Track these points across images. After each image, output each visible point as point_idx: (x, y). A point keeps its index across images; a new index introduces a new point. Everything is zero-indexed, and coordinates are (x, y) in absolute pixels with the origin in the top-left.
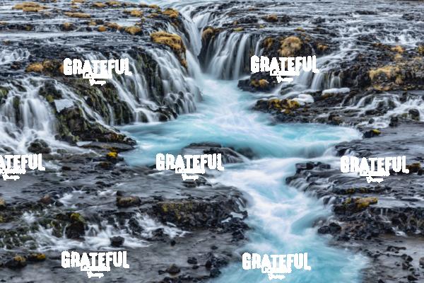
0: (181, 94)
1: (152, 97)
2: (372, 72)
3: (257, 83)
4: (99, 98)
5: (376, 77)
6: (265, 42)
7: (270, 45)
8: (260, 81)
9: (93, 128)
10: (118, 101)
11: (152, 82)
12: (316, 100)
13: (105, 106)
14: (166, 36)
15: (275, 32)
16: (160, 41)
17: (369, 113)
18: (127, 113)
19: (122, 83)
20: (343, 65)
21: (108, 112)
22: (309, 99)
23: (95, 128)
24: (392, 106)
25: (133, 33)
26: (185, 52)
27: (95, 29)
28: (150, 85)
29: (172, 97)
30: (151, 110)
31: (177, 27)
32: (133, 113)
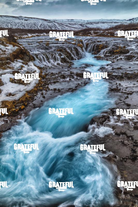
0: (82, 55)
1: (77, 55)
2: (115, 51)
3: (95, 53)
5: (115, 52)
6: (97, 46)
12: (105, 56)
15: (98, 44)
16: (79, 46)
17: (113, 58)
20: (110, 50)
22: (103, 56)
24: (118, 57)
26: (83, 48)
29: (80, 56)
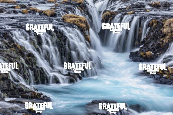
3: (145, 54)
4: (23, 64)
6: (151, 23)
7: (154, 25)
8: (147, 53)
9: (17, 87)
10: (37, 67)
11: (63, 52)
13: (27, 71)
14: (74, 17)
15: (159, 15)
16: (70, 21)
18: (43, 76)
21: (29, 76)
23: (19, 87)
26: (89, 30)
27: (20, 12)
28: (61, 55)
30: (63, 74)
31: (82, 11)
32: (48, 76)
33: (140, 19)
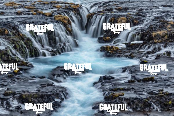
3: (105, 39)
4: (22, 45)
6: (111, 20)
7: (113, 21)
8: (107, 38)
9: (13, 59)
10: (32, 47)
11: (51, 38)
12: (127, 47)
14: (61, 17)
15: (117, 15)
16: (57, 19)
18: (36, 52)
19: (35, 38)
21: (26, 52)
22: (124, 46)
23: (14, 59)
25: (47, 15)
26: (71, 25)
27: (31, 14)
28: (49, 40)
29: (60, 45)
30: (49, 51)
32: (39, 52)
33: (106, 18)
